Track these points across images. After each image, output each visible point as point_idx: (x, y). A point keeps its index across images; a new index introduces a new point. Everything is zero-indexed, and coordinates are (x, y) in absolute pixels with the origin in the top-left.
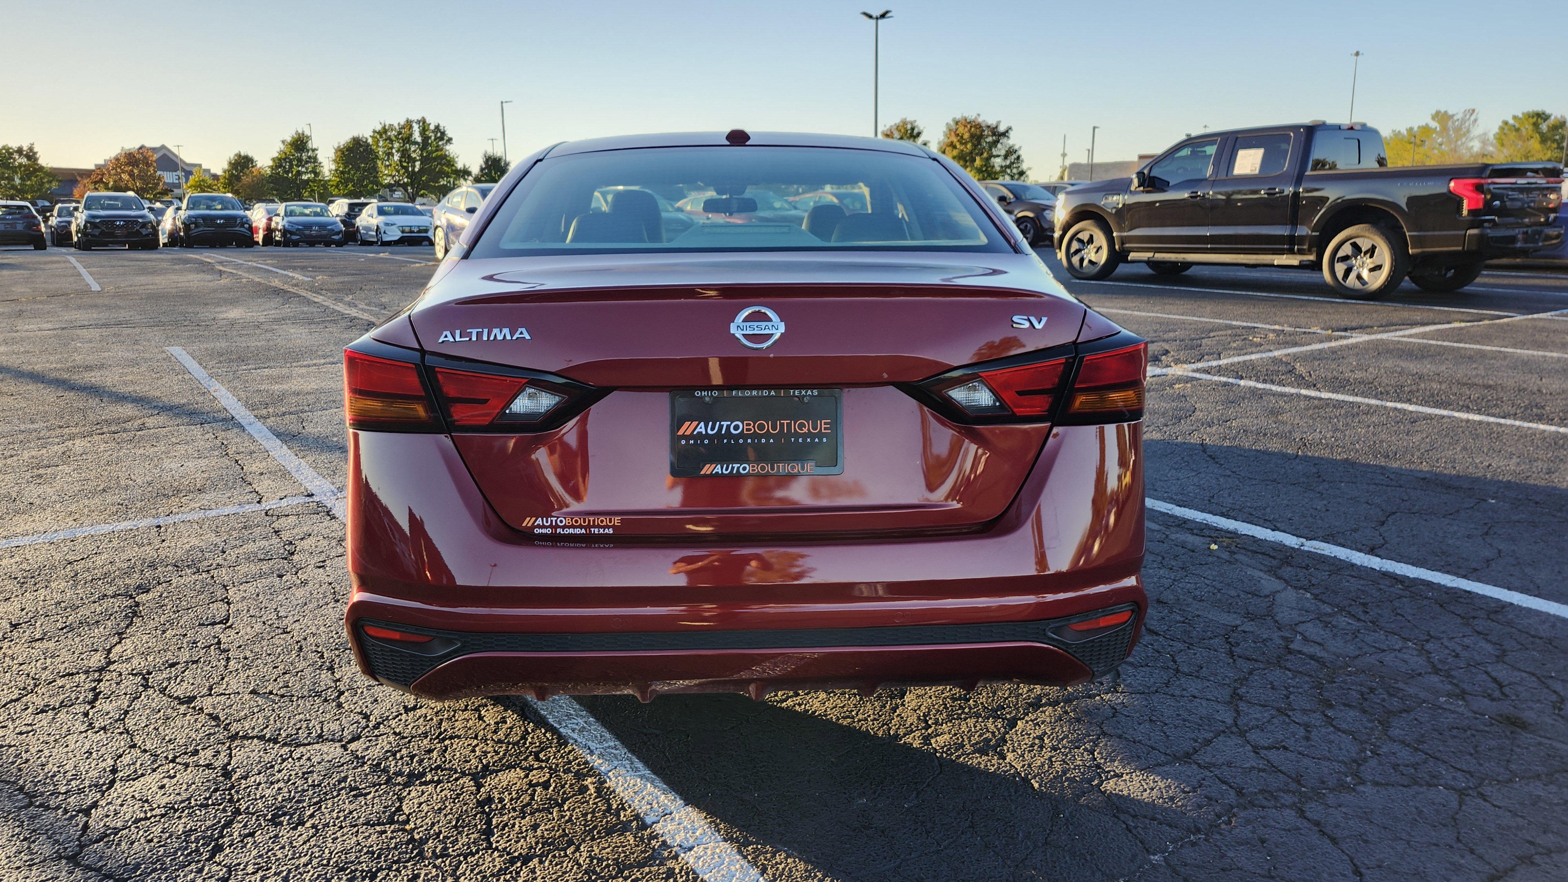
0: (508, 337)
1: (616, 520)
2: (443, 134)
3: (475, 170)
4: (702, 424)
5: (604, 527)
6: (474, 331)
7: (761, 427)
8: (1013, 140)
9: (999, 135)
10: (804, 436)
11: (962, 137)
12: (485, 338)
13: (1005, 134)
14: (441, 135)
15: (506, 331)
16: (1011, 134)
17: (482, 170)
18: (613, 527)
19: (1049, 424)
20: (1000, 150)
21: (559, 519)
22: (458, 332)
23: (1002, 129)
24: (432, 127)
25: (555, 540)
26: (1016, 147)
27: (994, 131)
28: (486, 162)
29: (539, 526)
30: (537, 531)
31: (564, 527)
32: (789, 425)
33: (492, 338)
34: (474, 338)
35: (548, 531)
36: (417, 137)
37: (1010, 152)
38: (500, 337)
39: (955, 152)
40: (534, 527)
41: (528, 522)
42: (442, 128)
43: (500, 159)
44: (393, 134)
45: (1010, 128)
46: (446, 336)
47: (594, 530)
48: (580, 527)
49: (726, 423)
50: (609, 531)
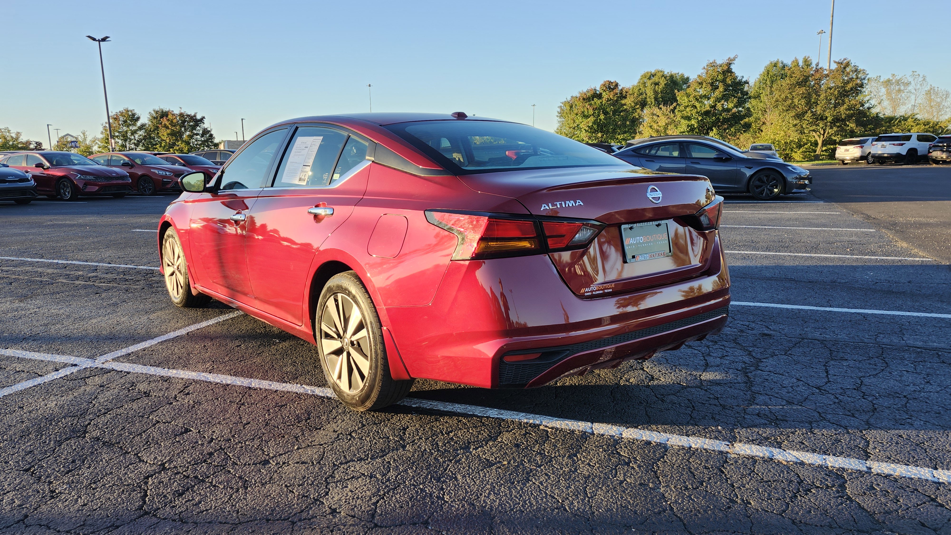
0: (574, 205)
1: (613, 284)
4: (632, 239)
5: (609, 289)
6: (558, 203)
8: (206, 125)
9: (197, 122)
10: (661, 241)
11: (172, 121)
12: (564, 206)
13: (202, 120)
15: (572, 202)
16: (205, 121)
18: (612, 288)
20: (199, 130)
21: (593, 287)
22: (550, 205)
23: (199, 117)
25: (593, 297)
26: (209, 129)
27: (193, 118)
29: (587, 292)
30: (586, 294)
31: (596, 291)
32: (656, 237)
33: (567, 206)
34: (559, 206)
35: (590, 294)
37: (206, 132)
38: (571, 205)
39: (169, 131)
40: (585, 292)
41: (582, 291)
45: (204, 118)
46: (545, 207)
47: (606, 291)
48: (601, 290)
49: (638, 238)
50: (611, 290)
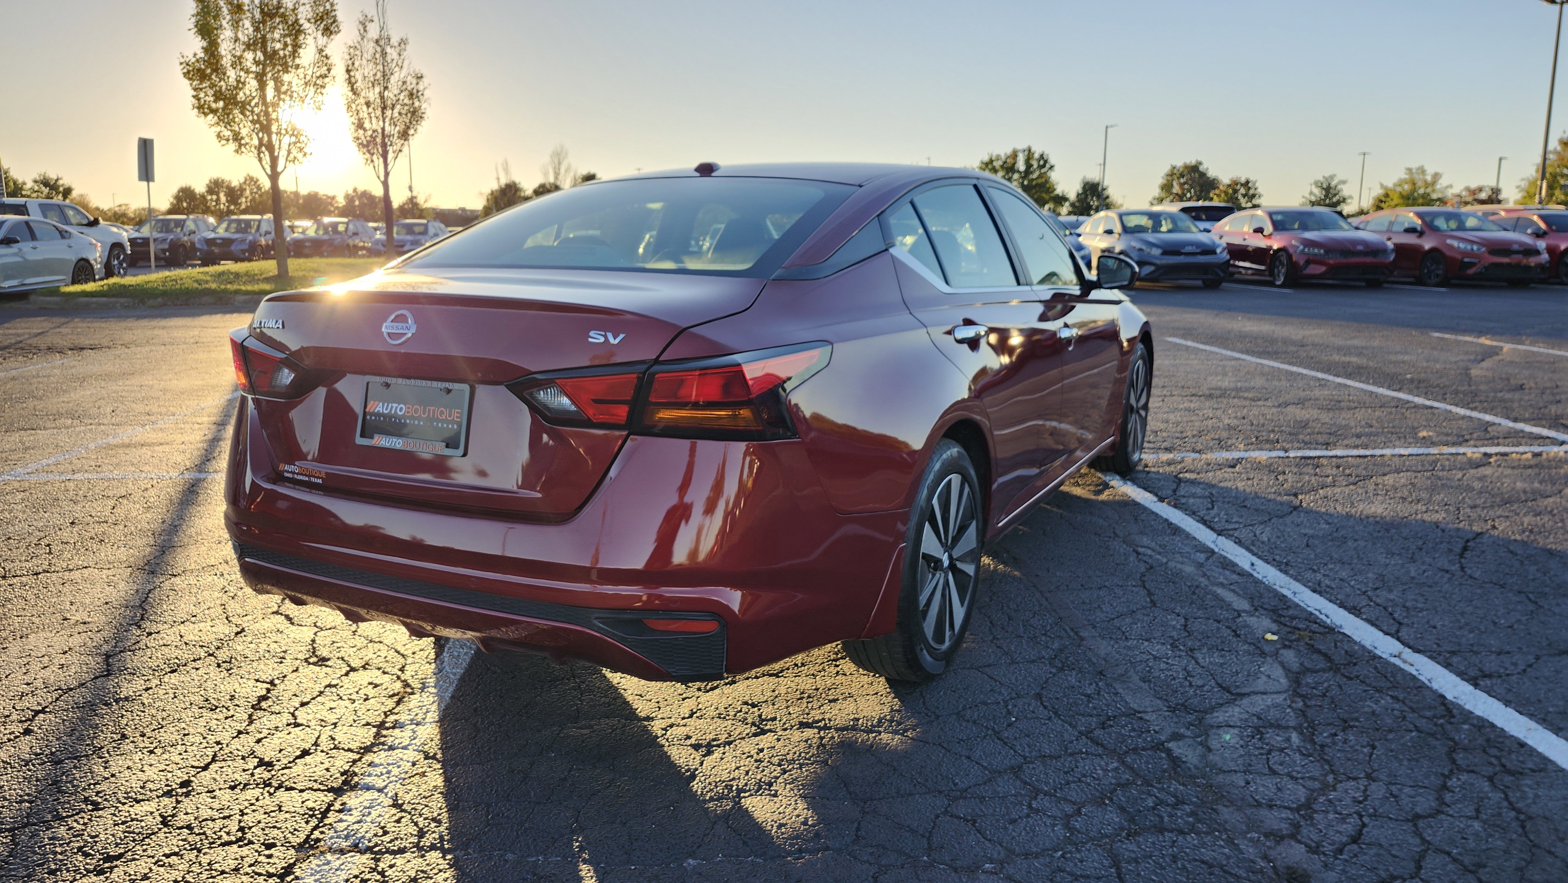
1: (323, 473)
2: (1046, 162)
3: (1072, 196)
4: (381, 404)
5: (318, 478)
7: (416, 411)
10: (443, 421)
14: (1044, 161)
17: (1078, 195)
18: (322, 478)
19: (625, 433)
21: (296, 467)
24: (1037, 156)
25: (291, 483)
28: (1084, 188)
29: (288, 472)
30: (286, 475)
31: (298, 474)
32: (434, 411)
35: (290, 475)
36: (1021, 166)
40: (285, 471)
41: (283, 467)
42: (1045, 157)
43: (1098, 184)
44: (997, 164)
47: (313, 479)
48: (306, 475)
49: (395, 405)
50: (320, 481)
